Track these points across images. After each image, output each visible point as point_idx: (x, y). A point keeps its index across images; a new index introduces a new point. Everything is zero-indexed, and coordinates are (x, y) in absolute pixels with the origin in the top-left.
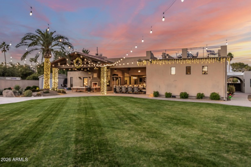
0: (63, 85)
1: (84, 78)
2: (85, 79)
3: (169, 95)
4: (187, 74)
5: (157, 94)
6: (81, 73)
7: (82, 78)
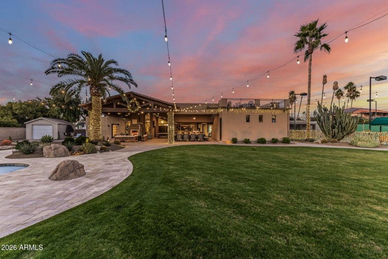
0: (66, 134)
1: (112, 125)
2: (114, 126)
3: (247, 141)
4: (260, 122)
5: (235, 141)
6: (108, 119)
7: (111, 125)
